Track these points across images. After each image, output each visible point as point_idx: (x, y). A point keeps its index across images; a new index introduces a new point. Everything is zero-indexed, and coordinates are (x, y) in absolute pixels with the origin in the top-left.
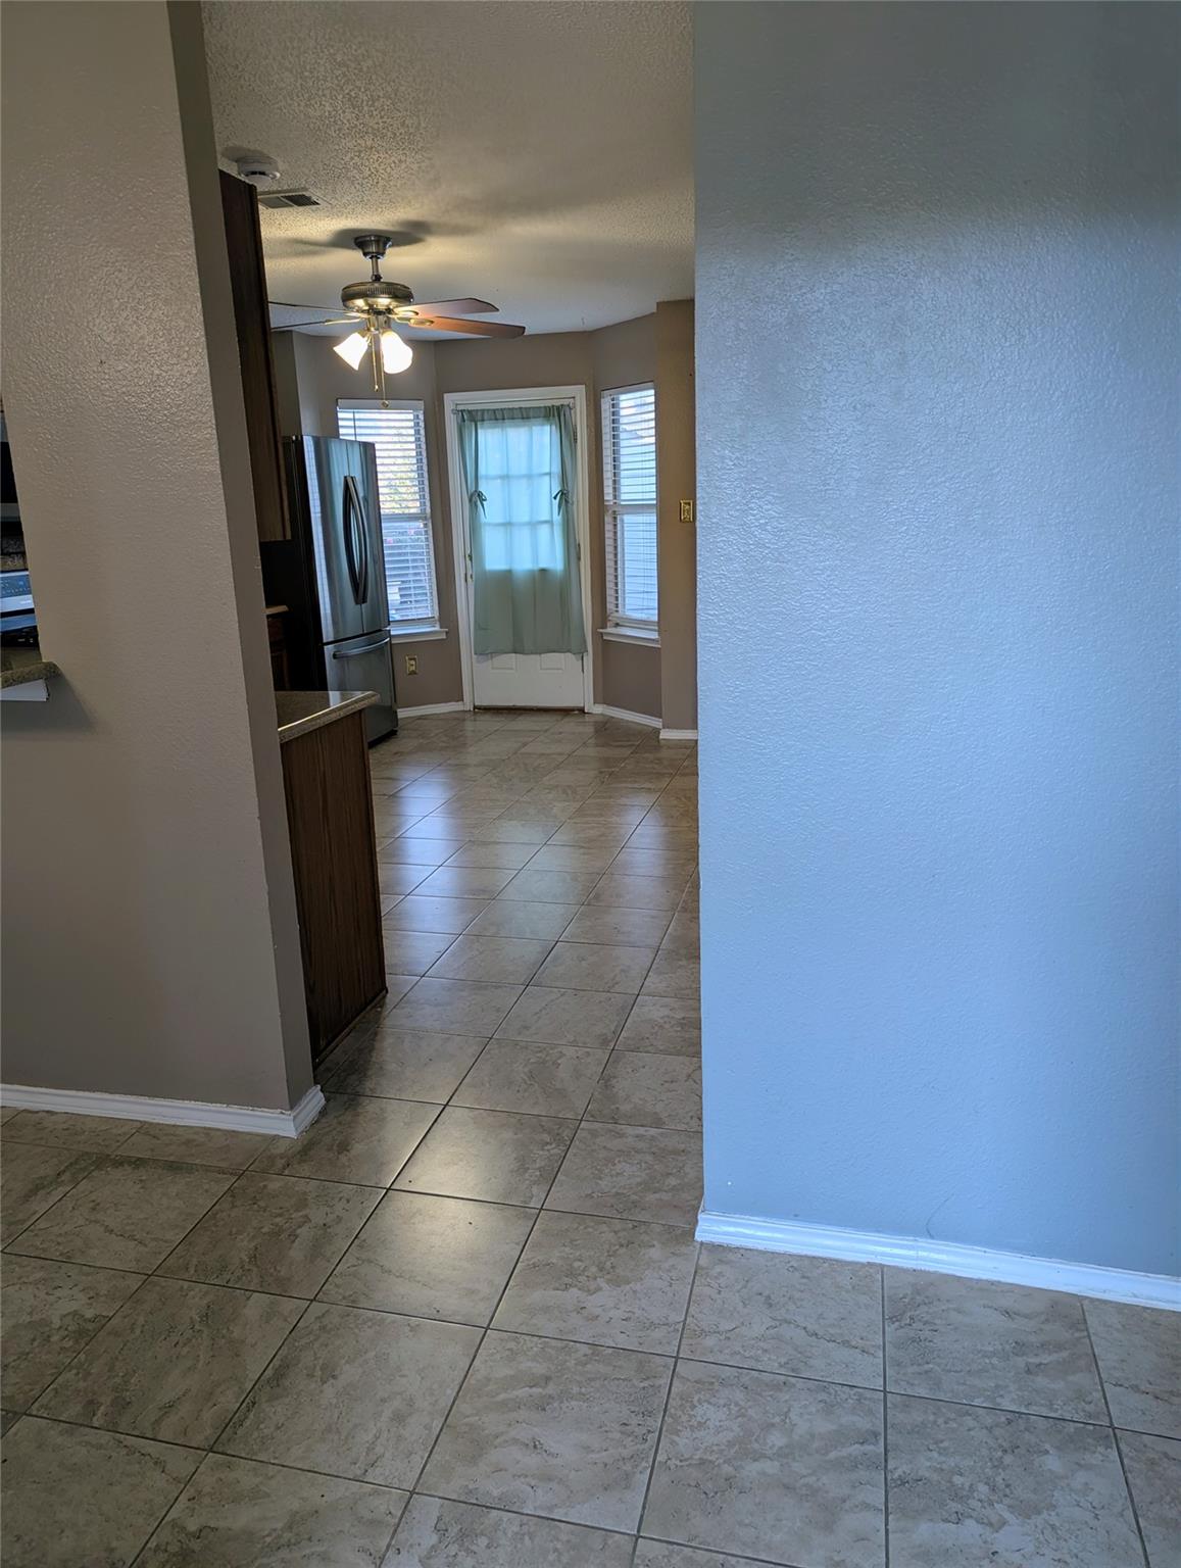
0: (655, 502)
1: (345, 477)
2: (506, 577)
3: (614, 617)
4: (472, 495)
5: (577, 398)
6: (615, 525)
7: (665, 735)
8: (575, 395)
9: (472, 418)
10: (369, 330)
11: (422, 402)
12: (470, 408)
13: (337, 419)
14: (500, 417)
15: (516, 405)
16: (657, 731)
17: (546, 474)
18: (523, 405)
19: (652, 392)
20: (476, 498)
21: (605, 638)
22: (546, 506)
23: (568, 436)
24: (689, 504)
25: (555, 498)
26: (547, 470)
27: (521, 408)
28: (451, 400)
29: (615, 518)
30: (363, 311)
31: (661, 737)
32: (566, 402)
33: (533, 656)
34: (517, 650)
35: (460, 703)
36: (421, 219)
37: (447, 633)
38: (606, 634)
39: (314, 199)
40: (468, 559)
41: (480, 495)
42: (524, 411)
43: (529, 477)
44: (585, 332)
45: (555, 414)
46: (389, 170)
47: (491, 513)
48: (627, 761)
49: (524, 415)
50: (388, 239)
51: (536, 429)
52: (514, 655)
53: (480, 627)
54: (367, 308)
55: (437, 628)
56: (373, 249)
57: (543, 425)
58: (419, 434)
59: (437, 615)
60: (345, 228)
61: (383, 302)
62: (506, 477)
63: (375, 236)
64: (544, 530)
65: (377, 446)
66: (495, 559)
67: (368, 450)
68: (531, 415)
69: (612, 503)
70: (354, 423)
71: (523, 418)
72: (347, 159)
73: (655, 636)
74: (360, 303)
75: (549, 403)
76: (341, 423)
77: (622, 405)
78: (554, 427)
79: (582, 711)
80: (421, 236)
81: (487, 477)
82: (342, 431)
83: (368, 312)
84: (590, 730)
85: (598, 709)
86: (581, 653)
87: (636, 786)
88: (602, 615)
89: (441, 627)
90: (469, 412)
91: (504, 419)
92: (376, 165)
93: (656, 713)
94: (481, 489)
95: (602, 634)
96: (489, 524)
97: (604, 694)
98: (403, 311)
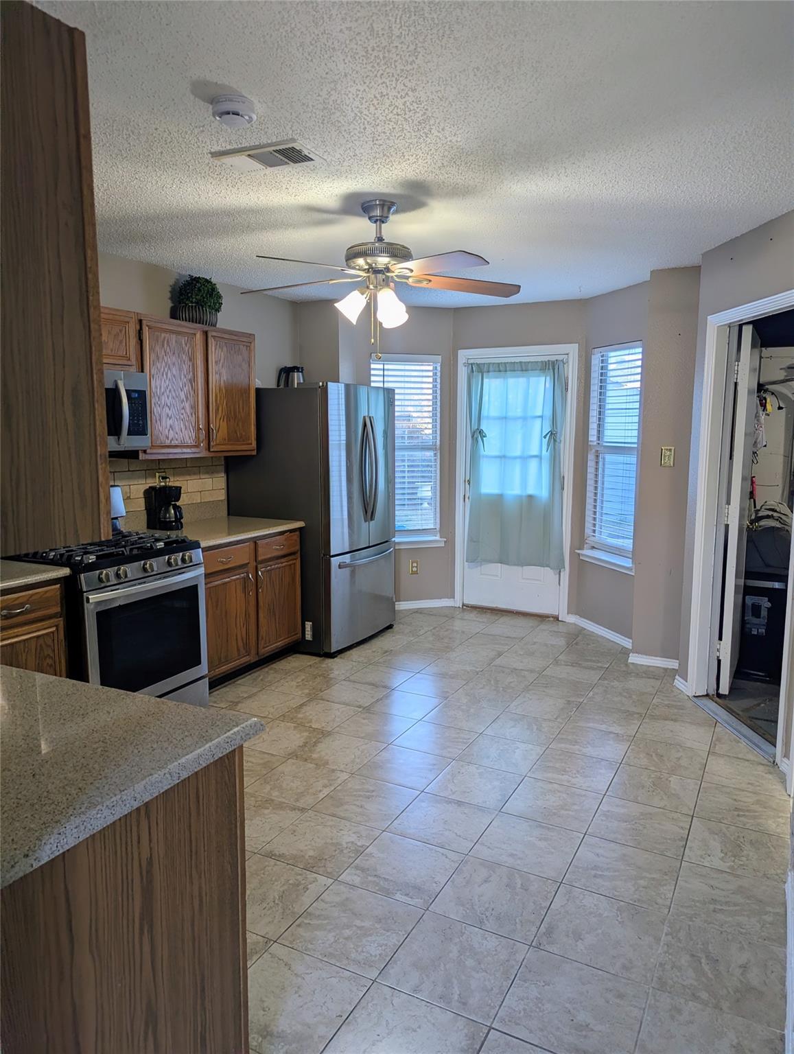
0: (636, 446)
1: (364, 417)
2: (497, 501)
3: (591, 541)
4: (474, 432)
5: (571, 356)
6: (597, 463)
7: (634, 659)
8: (570, 353)
9: (480, 370)
10: (368, 288)
11: (440, 356)
12: (479, 361)
13: (370, 369)
14: (502, 369)
15: (518, 360)
16: (625, 652)
17: (539, 417)
18: (523, 360)
19: (640, 350)
20: (478, 434)
21: (581, 558)
22: (537, 444)
23: (560, 384)
24: (670, 450)
25: (545, 437)
26: (539, 413)
27: (521, 362)
28: (463, 355)
29: (597, 456)
30: (364, 270)
31: (629, 661)
32: (560, 358)
33: (516, 567)
34: (503, 561)
35: (452, 599)
36: (420, 178)
37: (445, 542)
38: (582, 555)
39: (306, 152)
40: (467, 483)
41: (481, 432)
42: (523, 364)
43: (525, 418)
44: (581, 300)
45: (552, 367)
46: (372, 108)
47: (490, 446)
48: (595, 690)
49: (523, 368)
50: (393, 204)
51: (533, 380)
52: (500, 564)
53: (473, 540)
54: (367, 267)
55: (438, 538)
56: (378, 212)
57: (539, 376)
58: (436, 382)
59: (438, 527)
60: (348, 191)
61: (382, 261)
62: (504, 418)
63: (380, 200)
64: (533, 465)
65: (396, 391)
66: (489, 485)
67: (389, 395)
68: (530, 367)
69: (595, 443)
70: (383, 373)
71: (522, 371)
72: (324, 94)
73: (628, 563)
74: (361, 261)
75: (546, 359)
76: (372, 372)
77: (611, 360)
78: (548, 378)
79: (556, 618)
80: (423, 199)
81: (488, 418)
82: (373, 378)
83: (367, 271)
84: (561, 642)
85: (572, 619)
86: (559, 570)
87: (603, 727)
88: (580, 538)
89: (441, 537)
90: (478, 365)
91: (506, 371)
92: (357, 103)
93: (627, 634)
94: (483, 427)
95: (579, 554)
96: (487, 457)
97: (577, 606)
98: (399, 268)
